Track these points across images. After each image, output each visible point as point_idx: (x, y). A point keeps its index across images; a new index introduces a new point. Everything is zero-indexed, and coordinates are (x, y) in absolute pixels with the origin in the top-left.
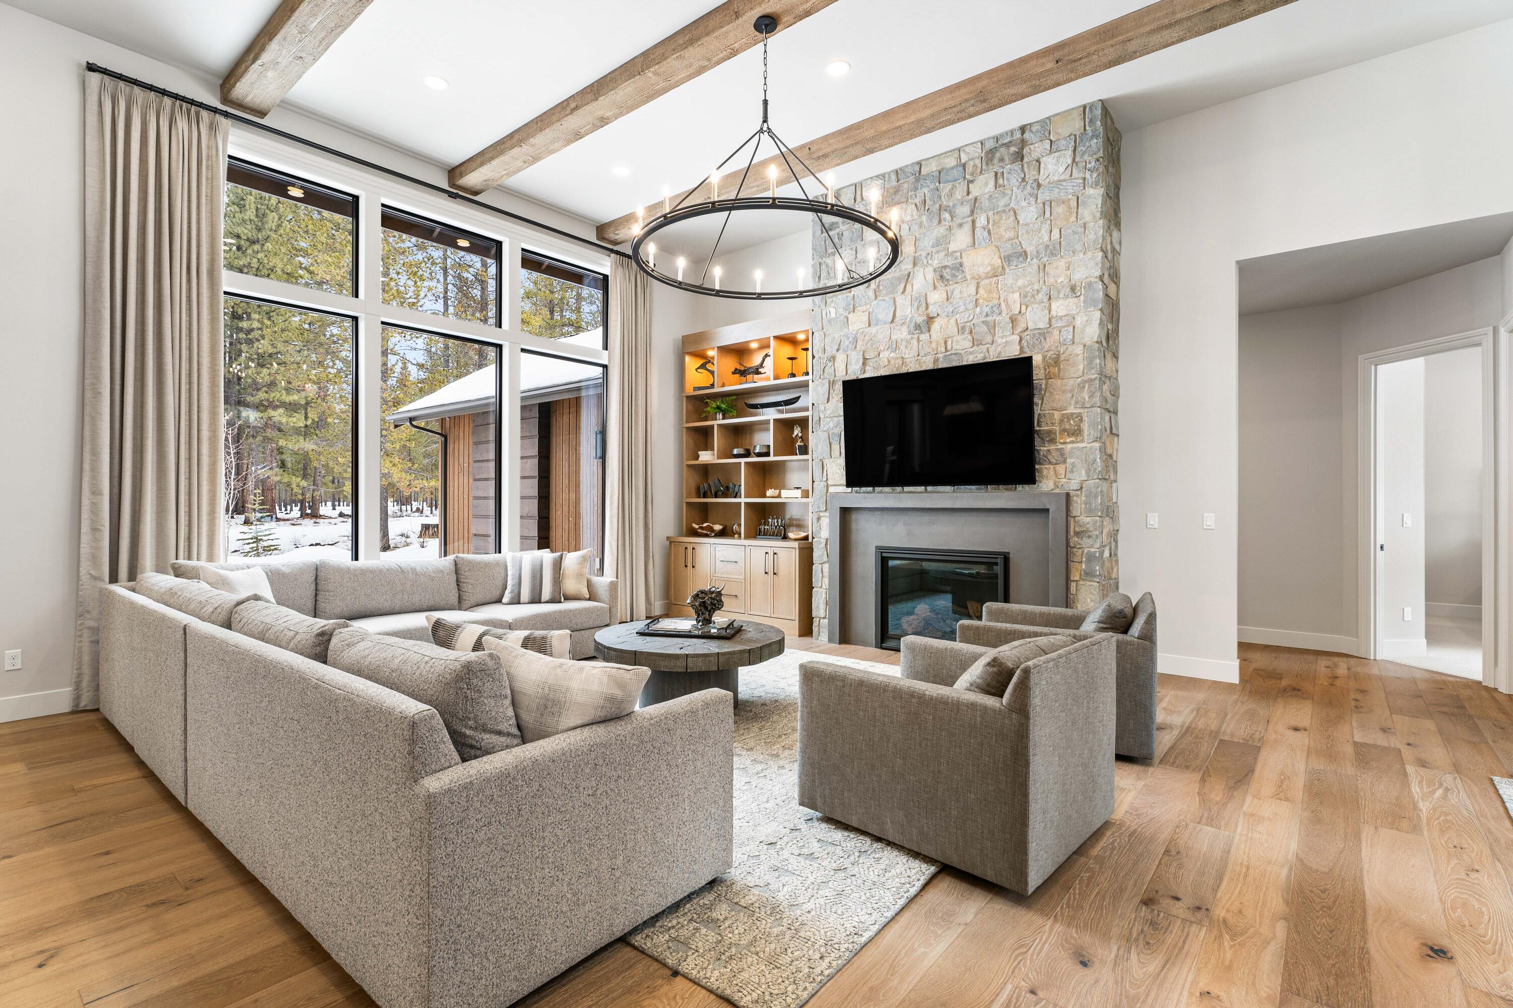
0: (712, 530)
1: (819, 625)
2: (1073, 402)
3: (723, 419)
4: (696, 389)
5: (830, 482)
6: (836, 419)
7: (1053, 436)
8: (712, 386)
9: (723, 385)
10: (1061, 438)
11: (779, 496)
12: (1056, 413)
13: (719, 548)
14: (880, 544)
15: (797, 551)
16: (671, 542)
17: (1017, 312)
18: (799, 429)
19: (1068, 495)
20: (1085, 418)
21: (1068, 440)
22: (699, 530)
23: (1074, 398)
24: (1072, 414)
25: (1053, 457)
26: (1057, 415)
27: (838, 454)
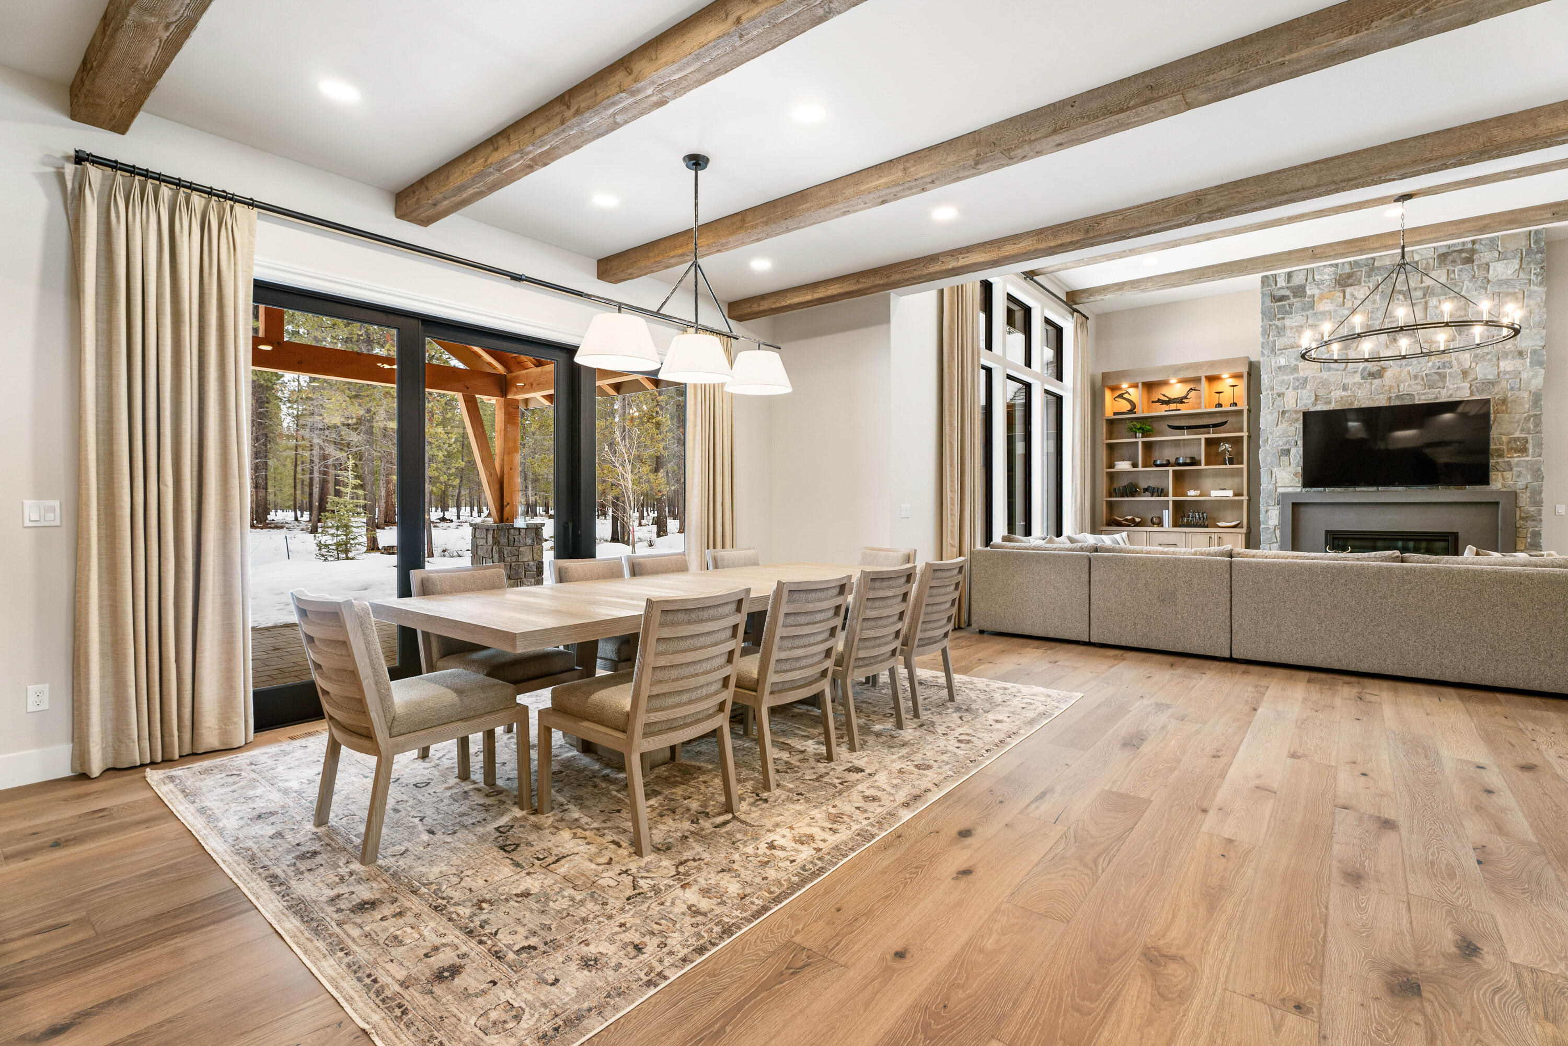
2: (1519, 429)
3: (1145, 437)
4: (1115, 414)
5: (1279, 484)
7: (1502, 453)
8: (1132, 411)
10: (1508, 454)
11: (1203, 494)
14: (1329, 529)
17: (1467, 366)
18: (1228, 446)
19: (1516, 493)
20: (1530, 441)
21: (1515, 455)
24: (1519, 438)
25: (1503, 466)
26: (1504, 438)
27: (1287, 464)
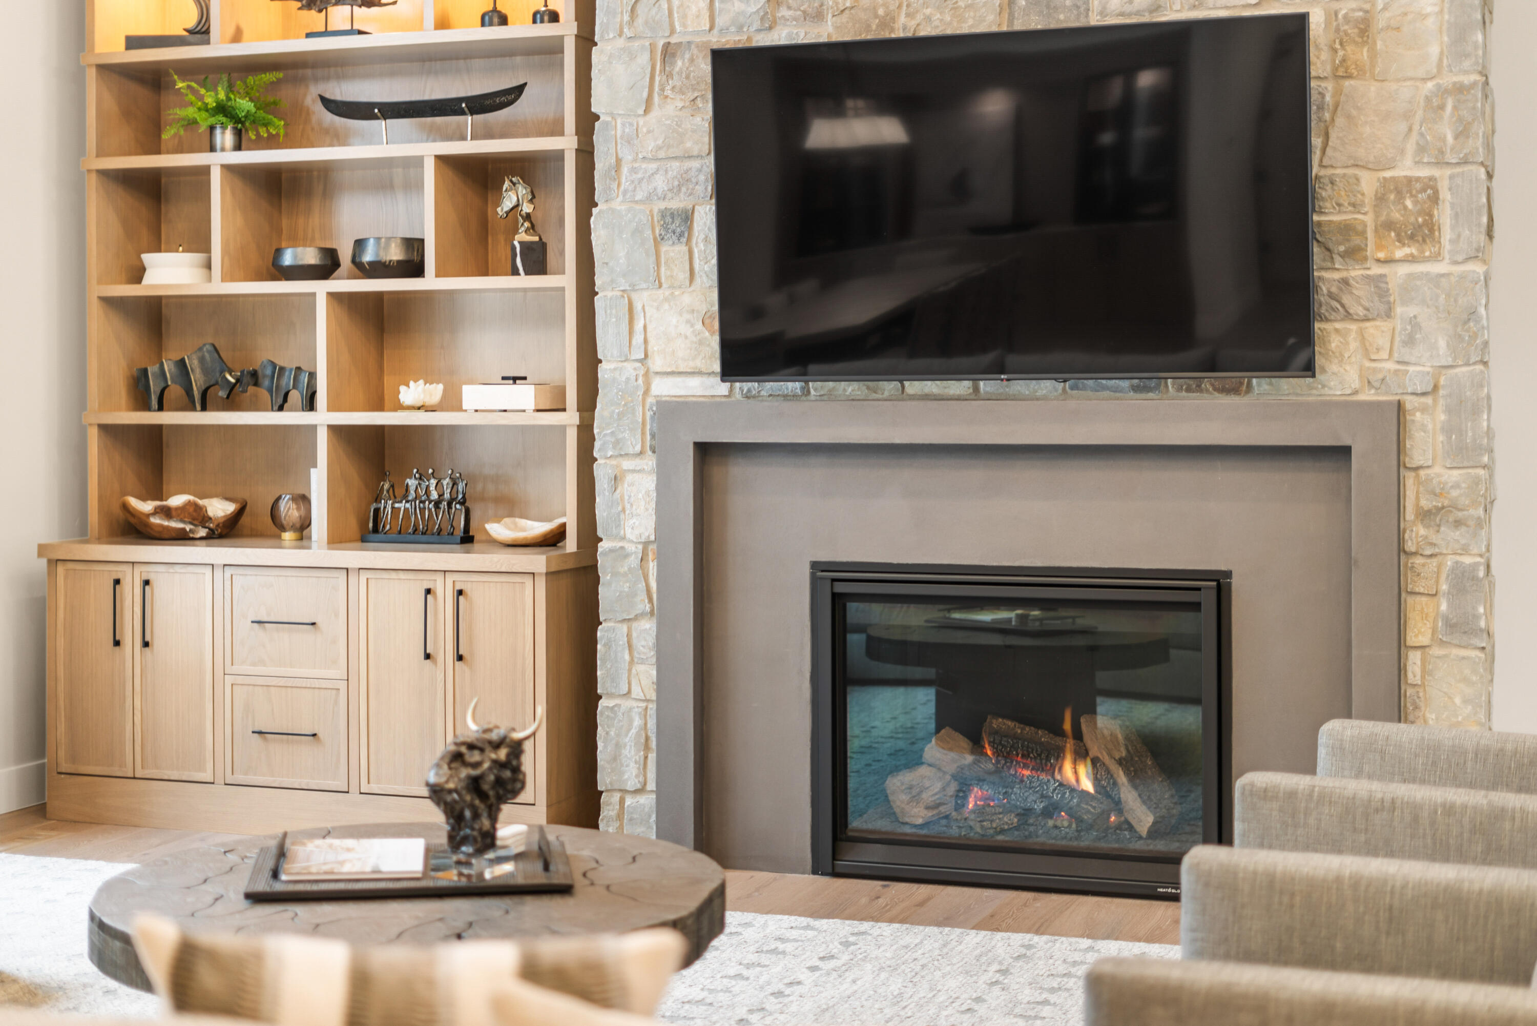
0: (198, 516)
1: (620, 816)
2: (1411, 147)
3: (238, 147)
4: (133, 43)
5: (657, 363)
6: (676, 164)
7: (1356, 241)
8: (201, 32)
9: (237, 37)
10: (1379, 247)
11: (452, 402)
12: (1365, 176)
13: (242, 580)
14: (825, 556)
15: (541, 584)
16: (54, 563)
18: (522, 190)
19: (1400, 405)
20: (1445, 195)
21: (1399, 254)
22: (156, 520)
23: (1414, 137)
24: (1409, 180)
25: (1358, 299)
26: (1368, 183)
27: (683, 276)
